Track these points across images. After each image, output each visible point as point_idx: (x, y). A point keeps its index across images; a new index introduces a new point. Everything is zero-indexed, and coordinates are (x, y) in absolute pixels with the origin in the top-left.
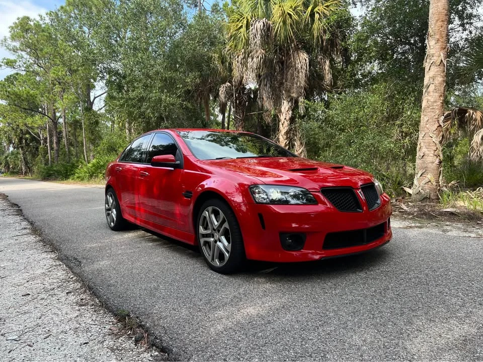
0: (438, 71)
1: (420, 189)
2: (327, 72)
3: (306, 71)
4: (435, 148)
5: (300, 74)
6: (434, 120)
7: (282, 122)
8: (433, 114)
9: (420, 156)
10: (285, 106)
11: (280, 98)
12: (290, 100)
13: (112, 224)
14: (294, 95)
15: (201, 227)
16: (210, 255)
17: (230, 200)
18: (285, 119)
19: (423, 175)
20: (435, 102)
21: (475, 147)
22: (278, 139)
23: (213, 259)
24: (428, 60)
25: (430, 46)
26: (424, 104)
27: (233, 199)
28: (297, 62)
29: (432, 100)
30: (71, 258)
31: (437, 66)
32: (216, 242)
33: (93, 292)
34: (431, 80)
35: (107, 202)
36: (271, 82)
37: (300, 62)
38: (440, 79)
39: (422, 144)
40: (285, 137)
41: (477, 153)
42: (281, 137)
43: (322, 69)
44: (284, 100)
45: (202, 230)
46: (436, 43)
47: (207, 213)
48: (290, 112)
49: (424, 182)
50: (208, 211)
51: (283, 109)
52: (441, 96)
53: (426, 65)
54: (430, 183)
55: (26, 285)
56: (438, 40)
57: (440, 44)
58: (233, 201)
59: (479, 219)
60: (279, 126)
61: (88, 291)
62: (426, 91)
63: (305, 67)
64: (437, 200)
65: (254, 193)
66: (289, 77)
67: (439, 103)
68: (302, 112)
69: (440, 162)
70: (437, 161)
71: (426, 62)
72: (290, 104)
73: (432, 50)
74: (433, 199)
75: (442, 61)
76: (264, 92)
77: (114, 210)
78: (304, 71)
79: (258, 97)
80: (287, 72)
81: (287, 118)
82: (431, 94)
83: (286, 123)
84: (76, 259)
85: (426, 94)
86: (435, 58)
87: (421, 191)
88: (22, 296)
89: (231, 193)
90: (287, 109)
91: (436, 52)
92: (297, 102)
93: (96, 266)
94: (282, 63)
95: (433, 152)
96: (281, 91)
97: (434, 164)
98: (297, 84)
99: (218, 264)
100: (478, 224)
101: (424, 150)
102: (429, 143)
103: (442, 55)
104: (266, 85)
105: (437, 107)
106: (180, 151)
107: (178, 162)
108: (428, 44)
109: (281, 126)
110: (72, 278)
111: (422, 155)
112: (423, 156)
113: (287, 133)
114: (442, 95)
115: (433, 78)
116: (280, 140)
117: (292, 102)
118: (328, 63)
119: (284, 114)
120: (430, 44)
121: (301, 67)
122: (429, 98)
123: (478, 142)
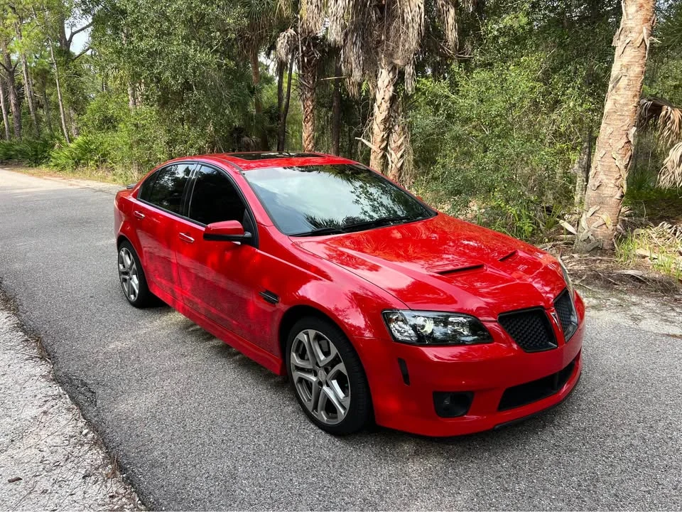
0: (635, 56)
1: (589, 234)
2: (450, 27)
3: (420, 25)
4: (617, 176)
5: (411, 30)
6: (621, 132)
7: (379, 103)
8: (621, 124)
9: (594, 185)
10: (385, 77)
11: (376, 64)
12: (392, 69)
13: (132, 296)
14: (399, 62)
15: (294, 355)
16: (310, 400)
17: (342, 322)
18: (383, 99)
19: (596, 214)
20: (627, 104)
21: (669, 168)
22: (371, 129)
23: (315, 408)
24: (622, 37)
25: (627, 15)
26: (608, 106)
27: (346, 321)
28: (406, 10)
29: (622, 102)
30: (76, 382)
31: (635, 48)
32: (320, 384)
33: (128, 478)
34: (624, 71)
35: (121, 261)
36: (363, 39)
37: (411, 12)
38: (637, 69)
39: (599, 168)
40: (382, 127)
41: (671, 177)
42: (375, 126)
43: (443, 22)
44: (383, 68)
45: (295, 359)
46: (637, 11)
47: (305, 336)
48: (391, 88)
49: (596, 224)
50: (308, 335)
51: (380, 83)
52: (635, 96)
53: (619, 43)
54: (604, 226)
55: (10, 452)
56: (641, 6)
57: (643, 12)
58: (347, 324)
59: (676, 290)
60: (373, 109)
61: (118, 473)
62: (613, 87)
63: (417, 19)
64: (611, 251)
65: (390, 321)
66: (392, 33)
67: (631, 107)
68: (410, 89)
69: (622, 196)
70: (618, 196)
71: (619, 39)
72: (391, 74)
73: (630, 22)
74: (606, 250)
75: (643, 40)
76: (351, 54)
77: (134, 277)
78: (416, 26)
79: (342, 59)
80: (390, 25)
81: (387, 98)
82: (622, 91)
83: (385, 106)
84: (85, 384)
85: (614, 91)
86: (633, 35)
87: (591, 237)
88: (10, 481)
89: (344, 311)
90: (386, 83)
91: (637, 25)
92: (402, 74)
93: (122, 407)
94: (381, 8)
95: (613, 181)
96: (377, 54)
97: (613, 199)
98: (404, 46)
99: (325, 418)
100: (676, 300)
101: (601, 176)
102: (610, 167)
103: (645, 31)
104: (355, 44)
105: (627, 113)
106: (251, 213)
107: (248, 234)
108: (626, 11)
109: (376, 109)
110: (86, 435)
111: (597, 184)
112: (598, 187)
113: (386, 120)
114: (638, 93)
115: (628, 67)
116: (375, 132)
117: (394, 73)
118: (452, 11)
119: (382, 91)
120: (629, 12)
121: (413, 19)
122: (618, 98)
123: (675, 161)
